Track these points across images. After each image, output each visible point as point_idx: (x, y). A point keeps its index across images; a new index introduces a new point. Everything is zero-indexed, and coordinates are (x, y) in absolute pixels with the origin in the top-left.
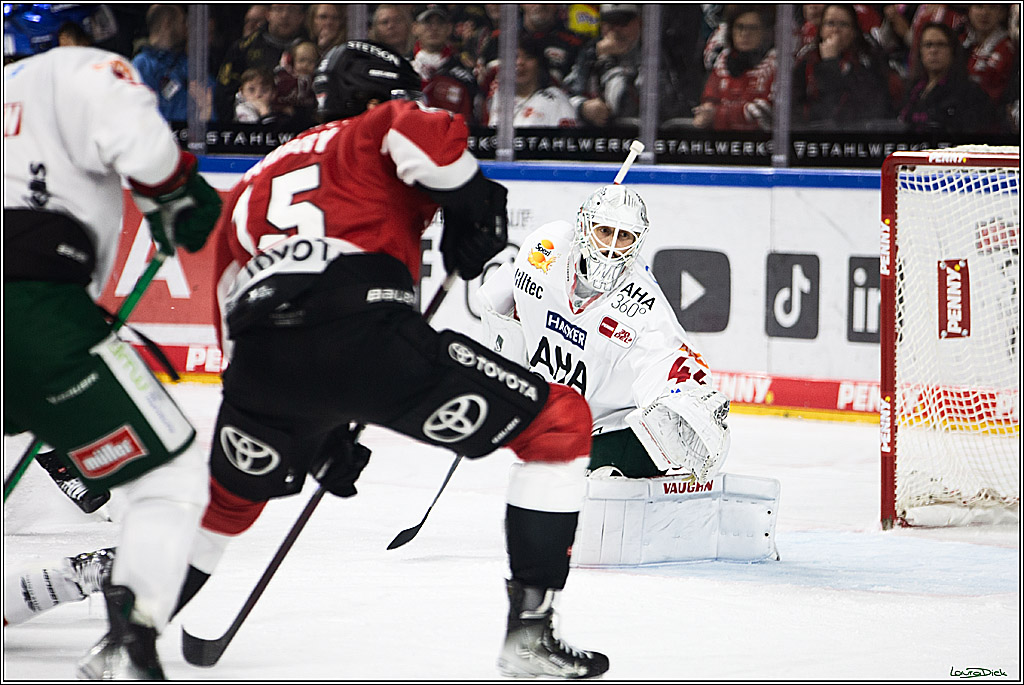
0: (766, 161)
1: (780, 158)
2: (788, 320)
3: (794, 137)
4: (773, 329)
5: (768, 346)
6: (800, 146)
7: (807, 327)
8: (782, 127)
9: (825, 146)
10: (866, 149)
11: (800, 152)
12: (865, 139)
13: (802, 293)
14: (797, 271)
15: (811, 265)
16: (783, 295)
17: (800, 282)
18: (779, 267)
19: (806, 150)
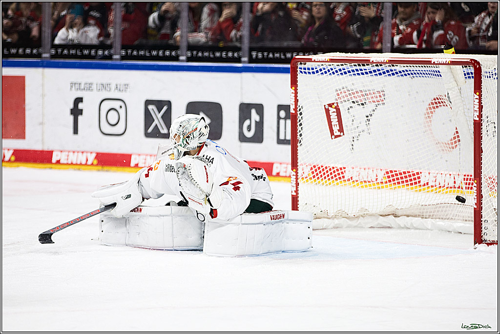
0: (238, 60)
1: (245, 59)
2: (249, 135)
3: (251, 49)
4: (243, 138)
5: (240, 146)
6: (254, 54)
7: (258, 138)
8: (246, 45)
9: (266, 54)
10: (285, 55)
11: (254, 56)
12: (284, 50)
13: (256, 121)
14: (253, 111)
15: (260, 108)
16: (247, 123)
17: (255, 117)
18: (245, 110)
19: (257, 56)
